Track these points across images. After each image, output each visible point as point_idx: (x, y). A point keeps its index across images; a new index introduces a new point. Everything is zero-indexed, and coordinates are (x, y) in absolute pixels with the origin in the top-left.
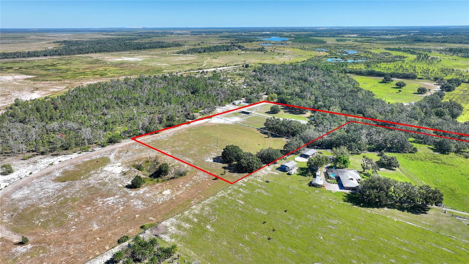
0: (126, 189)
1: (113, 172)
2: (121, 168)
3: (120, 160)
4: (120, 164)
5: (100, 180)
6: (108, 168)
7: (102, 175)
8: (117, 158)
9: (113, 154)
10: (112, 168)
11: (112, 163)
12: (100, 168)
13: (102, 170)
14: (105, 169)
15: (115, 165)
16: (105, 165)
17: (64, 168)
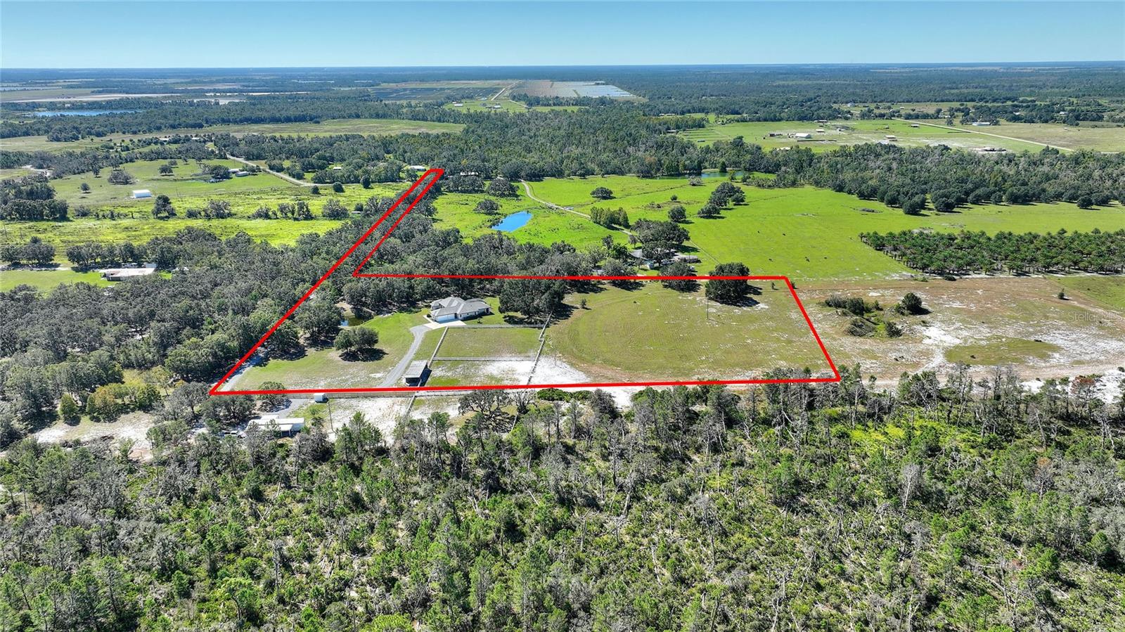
0: (930, 309)
1: (943, 332)
2: (927, 333)
3: (922, 347)
4: (926, 341)
5: (970, 328)
6: (951, 341)
7: (965, 333)
8: (928, 354)
9: (934, 365)
10: (944, 338)
11: (941, 348)
12: (968, 344)
13: (966, 341)
14: (957, 342)
15: (936, 342)
16: (957, 347)
17: (1048, 364)
